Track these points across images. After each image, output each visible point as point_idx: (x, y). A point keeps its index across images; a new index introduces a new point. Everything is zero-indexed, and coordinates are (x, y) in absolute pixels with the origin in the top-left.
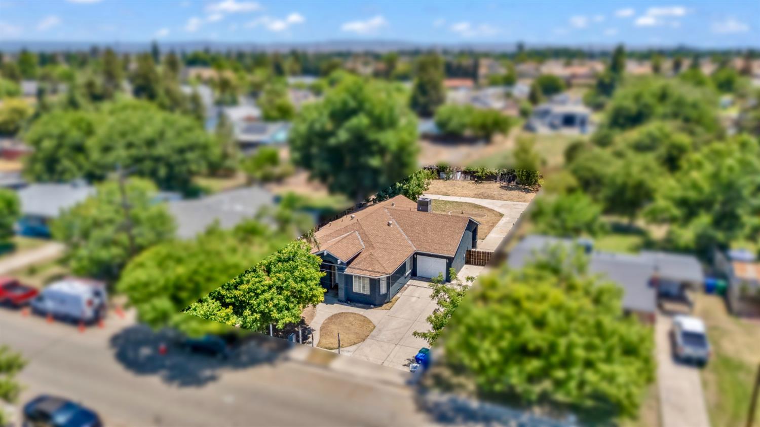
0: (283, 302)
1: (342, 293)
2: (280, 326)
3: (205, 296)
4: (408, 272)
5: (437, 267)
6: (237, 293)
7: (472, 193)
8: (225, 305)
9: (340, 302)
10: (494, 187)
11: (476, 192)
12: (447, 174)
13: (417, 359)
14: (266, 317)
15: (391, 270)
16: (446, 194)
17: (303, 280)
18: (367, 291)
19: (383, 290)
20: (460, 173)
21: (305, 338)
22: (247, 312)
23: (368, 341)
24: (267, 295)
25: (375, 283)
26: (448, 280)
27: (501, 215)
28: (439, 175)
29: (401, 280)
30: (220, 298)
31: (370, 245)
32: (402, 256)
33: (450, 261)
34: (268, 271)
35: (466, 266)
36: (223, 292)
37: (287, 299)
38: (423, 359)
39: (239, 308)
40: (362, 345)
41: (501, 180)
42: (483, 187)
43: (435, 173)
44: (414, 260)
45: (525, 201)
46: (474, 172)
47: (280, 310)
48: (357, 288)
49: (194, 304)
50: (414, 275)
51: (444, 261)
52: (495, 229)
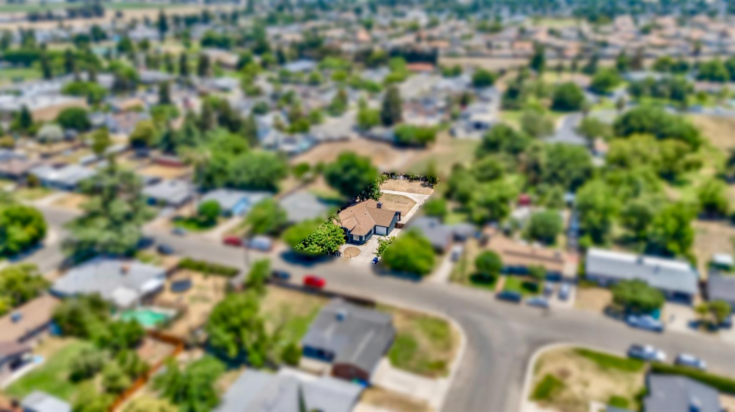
0: (334, 245)
1: (349, 241)
2: (333, 251)
3: (313, 243)
4: (373, 232)
5: (384, 230)
6: (321, 242)
7: (406, 189)
8: (319, 245)
9: (349, 243)
10: (417, 184)
11: (408, 188)
12: (396, 176)
13: (374, 260)
14: (329, 249)
15: (366, 233)
16: (394, 190)
17: (339, 238)
18: (358, 240)
19: (364, 239)
20: (402, 176)
21: (339, 255)
22: (324, 247)
23: (359, 256)
24: (329, 242)
25: (361, 237)
26: (387, 235)
27: (416, 203)
28: (392, 177)
29: (370, 236)
30: (317, 243)
31: (359, 223)
32: (371, 227)
33: (388, 228)
34: (329, 235)
35: (395, 229)
36: (318, 242)
37: (335, 244)
38: (376, 260)
39: (322, 246)
40: (357, 257)
41: (422, 180)
42: (412, 185)
43: (390, 175)
44: (375, 228)
45: (429, 194)
46: (409, 176)
47: (333, 247)
48: (355, 239)
49: (310, 245)
50: (375, 233)
51: (386, 228)
52: (410, 211)
